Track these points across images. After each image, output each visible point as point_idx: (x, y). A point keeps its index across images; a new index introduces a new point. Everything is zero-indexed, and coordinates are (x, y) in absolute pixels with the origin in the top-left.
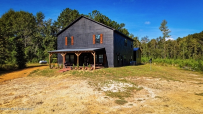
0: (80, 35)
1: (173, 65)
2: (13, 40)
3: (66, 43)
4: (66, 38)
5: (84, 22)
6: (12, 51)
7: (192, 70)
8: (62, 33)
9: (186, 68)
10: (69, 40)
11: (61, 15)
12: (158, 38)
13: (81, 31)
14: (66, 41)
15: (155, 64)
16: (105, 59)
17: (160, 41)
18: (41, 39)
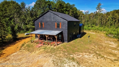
0: (48, 22)
1: (102, 32)
2: (9, 20)
3: (40, 26)
4: (40, 23)
5: (50, 14)
6: (8, 27)
7: (113, 38)
8: (37, 20)
9: (110, 35)
10: (41, 24)
11: (36, 3)
12: (95, 12)
13: (48, 20)
14: (40, 25)
15: (92, 31)
16: (63, 37)
17: (96, 14)
18: (25, 19)
